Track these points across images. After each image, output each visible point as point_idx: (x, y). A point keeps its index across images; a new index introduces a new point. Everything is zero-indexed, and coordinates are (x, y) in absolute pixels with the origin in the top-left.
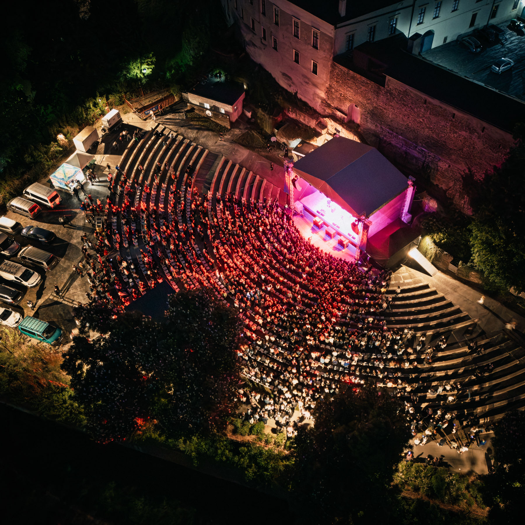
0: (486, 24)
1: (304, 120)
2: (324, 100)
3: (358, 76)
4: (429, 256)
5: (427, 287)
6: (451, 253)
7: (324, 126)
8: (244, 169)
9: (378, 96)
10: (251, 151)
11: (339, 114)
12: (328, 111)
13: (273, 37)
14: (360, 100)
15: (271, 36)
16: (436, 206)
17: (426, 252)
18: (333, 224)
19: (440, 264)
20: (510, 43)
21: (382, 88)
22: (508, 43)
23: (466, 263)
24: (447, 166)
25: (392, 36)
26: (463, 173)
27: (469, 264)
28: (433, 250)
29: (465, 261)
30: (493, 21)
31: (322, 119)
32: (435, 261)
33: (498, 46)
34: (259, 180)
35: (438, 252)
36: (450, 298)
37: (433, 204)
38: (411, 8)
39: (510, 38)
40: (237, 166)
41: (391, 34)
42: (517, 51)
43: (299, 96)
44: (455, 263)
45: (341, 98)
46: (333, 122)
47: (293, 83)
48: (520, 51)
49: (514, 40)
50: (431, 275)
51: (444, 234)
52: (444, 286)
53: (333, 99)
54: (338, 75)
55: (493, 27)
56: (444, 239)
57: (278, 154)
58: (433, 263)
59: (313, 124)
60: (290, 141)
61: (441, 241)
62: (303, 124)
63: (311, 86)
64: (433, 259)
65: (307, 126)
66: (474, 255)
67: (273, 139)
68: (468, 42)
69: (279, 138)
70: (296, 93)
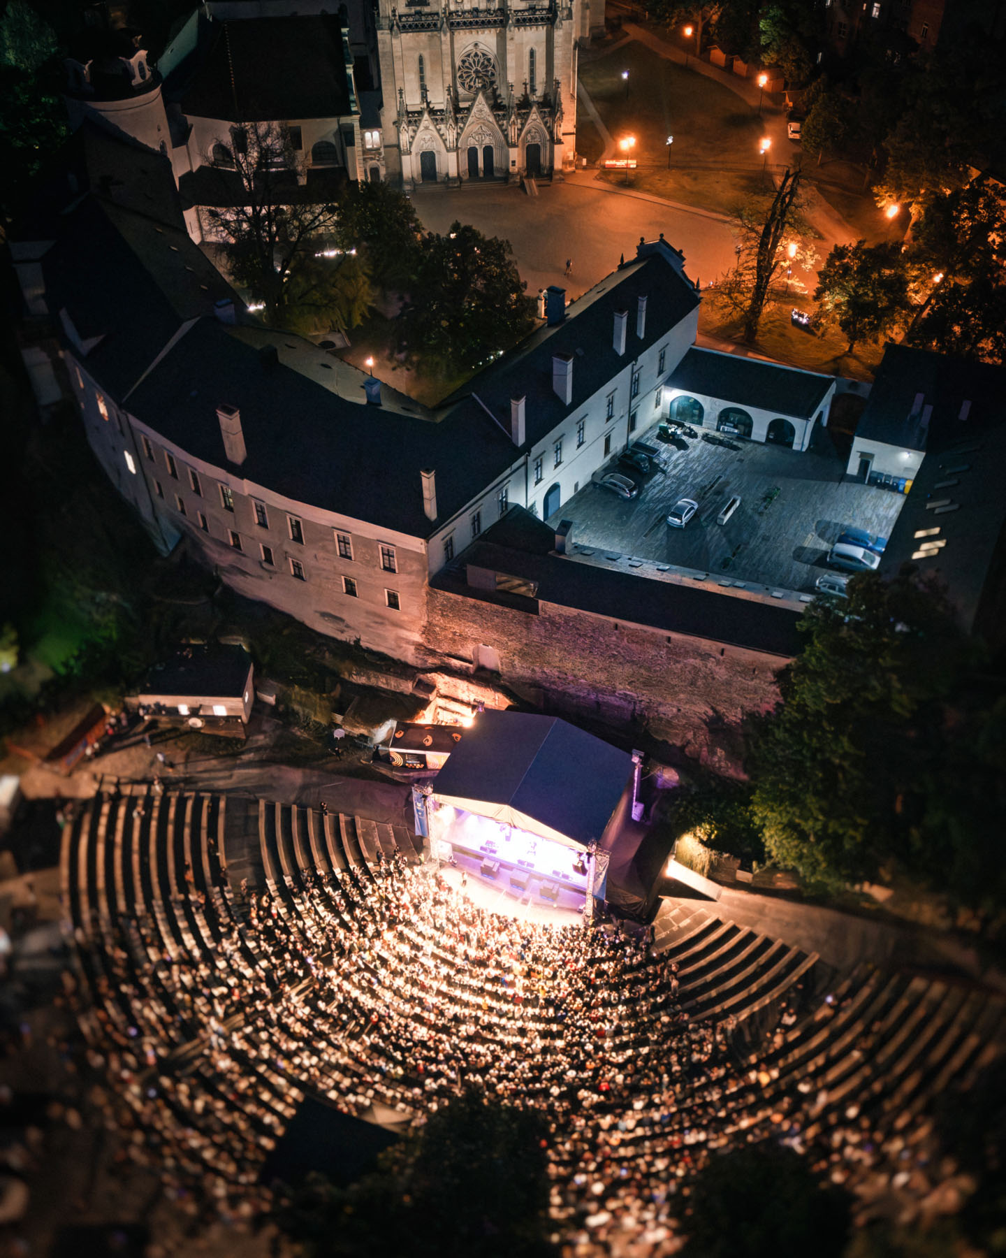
0: (625, 443)
1: (387, 684)
2: (421, 645)
3: (484, 604)
4: (700, 867)
5: (717, 924)
6: (736, 854)
7: (430, 687)
8: (310, 811)
9: (528, 629)
10: (308, 771)
11: (456, 663)
12: (431, 661)
13: (290, 559)
14: (495, 637)
15: (286, 559)
16: (676, 777)
17: (692, 861)
18: (520, 862)
19: (722, 876)
20: (675, 467)
21: (535, 616)
22: (671, 467)
23: (764, 863)
24: (675, 710)
25: (505, 513)
26: (704, 717)
27: (768, 863)
28: (703, 856)
29: (761, 861)
30: (634, 436)
31: (421, 676)
32: (713, 873)
33: (658, 477)
34: (346, 822)
35: (713, 857)
36: (762, 932)
37: (669, 776)
38: (523, 468)
39: (669, 458)
40: (295, 808)
41: (503, 511)
42: (690, 480)
43: (363, 644)
44: (746, 867)
45: (456, 638)
46: (446, 677)
47: (347, 626)
48: (695, 478)
49: (677, 459)
50: (715, 898)
51: (710, 824)
52: (742, 913)
53: (440, 641)
54: (443, 605)
55: (639, 445)
56: (712, 832)
57: (359, 759)
58: (710, 877)
59: (408, 687)
60: (374, 731)
61: (709, 836)
62: (384, 691)
63: (389, 627)
64: (709, 871)
65: (394, 693)
66: (767, 844)
67: (339, 734)
68: (611, 483)
69: (348, 728)
70: (358, 641)
